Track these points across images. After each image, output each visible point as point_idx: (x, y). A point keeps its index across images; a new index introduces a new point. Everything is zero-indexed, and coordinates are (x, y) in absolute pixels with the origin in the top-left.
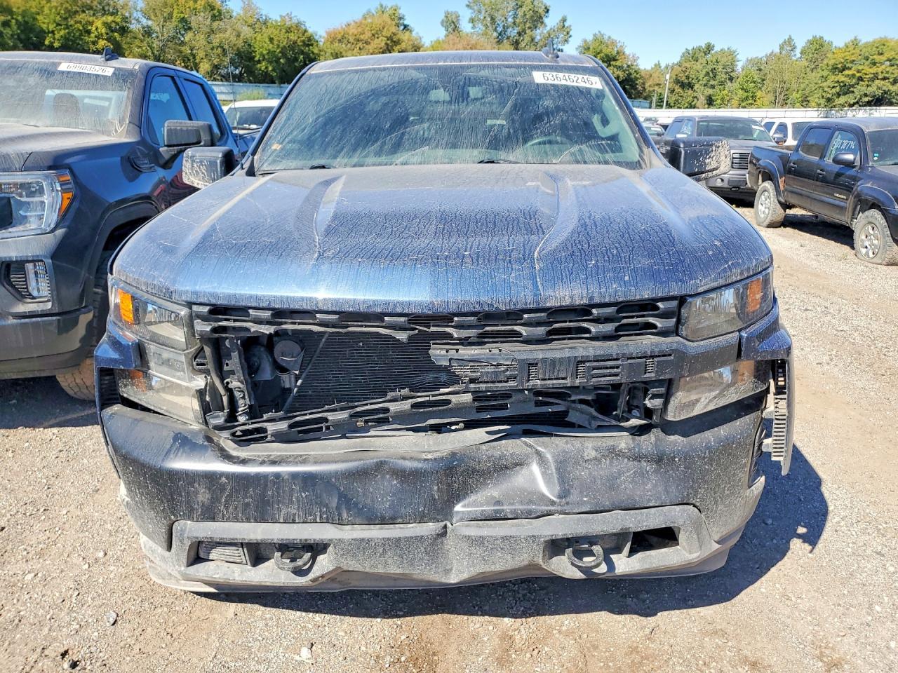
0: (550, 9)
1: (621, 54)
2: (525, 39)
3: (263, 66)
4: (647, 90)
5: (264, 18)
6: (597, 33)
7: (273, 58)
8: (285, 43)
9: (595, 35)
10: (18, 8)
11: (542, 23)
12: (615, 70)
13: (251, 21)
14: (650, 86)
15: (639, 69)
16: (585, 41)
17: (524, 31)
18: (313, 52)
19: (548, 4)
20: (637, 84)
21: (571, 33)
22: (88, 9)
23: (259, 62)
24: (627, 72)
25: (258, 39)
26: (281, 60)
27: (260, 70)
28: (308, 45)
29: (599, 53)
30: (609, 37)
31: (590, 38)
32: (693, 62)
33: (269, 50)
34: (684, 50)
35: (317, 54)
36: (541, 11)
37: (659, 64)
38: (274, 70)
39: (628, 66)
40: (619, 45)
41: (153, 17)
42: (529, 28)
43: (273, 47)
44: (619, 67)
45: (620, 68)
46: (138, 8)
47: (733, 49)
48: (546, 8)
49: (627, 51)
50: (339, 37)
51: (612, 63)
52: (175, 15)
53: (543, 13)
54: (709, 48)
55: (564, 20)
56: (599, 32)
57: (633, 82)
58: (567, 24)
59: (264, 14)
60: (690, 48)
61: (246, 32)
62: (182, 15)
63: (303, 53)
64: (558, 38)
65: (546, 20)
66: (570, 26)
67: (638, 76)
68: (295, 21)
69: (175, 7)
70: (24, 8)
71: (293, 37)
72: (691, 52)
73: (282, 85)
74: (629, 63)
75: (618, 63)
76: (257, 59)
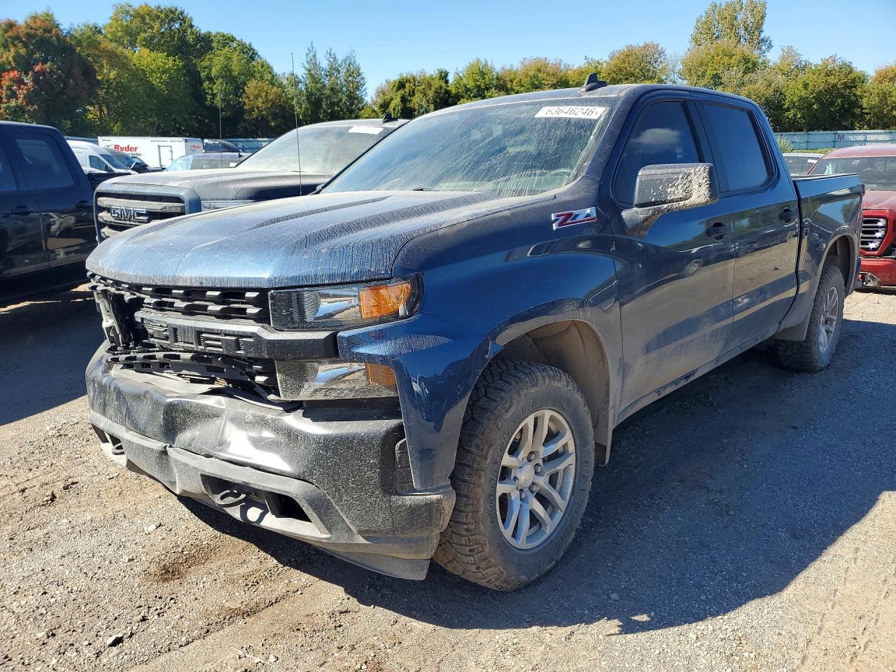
3: (790, 114)
5: (803, 64)
7: (805, 104)
8: (821, 88)
10: (574, 81)
13: (786, 69)
18: (855, 95)
22: (631, 77)
23: (788, 109)
25: (791, 86)
26: (815, 106)
27: (788, 118)
28: (850, 88)
33: (801, 97)
35: (860, 96)
38: (803, 117)
41: (688, 77)
43: (806, 93)
46: (677, 71)
50: (891, 75)
52: (708, 73)
59: (804, 60)
61: (780, 80)
62: (715, 72)
63: (842, 96)
68: (839, 62)
69: (710, 65)
70: (578, 81)
71: (832, 80)
73: (810, 132)
76: (786, 107)
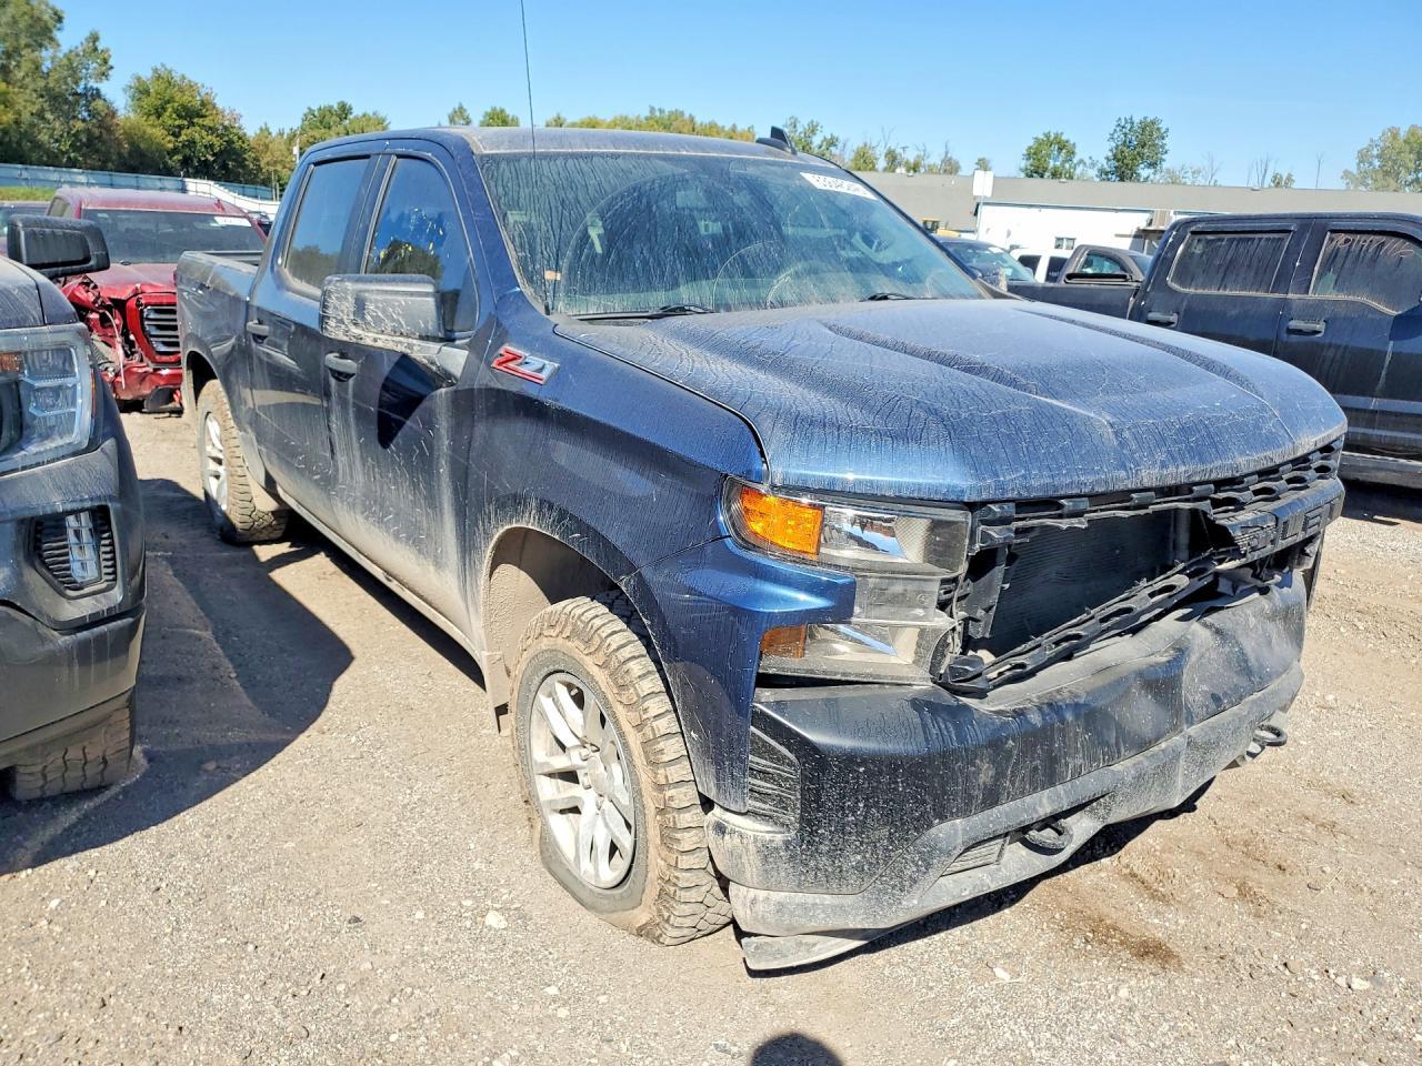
0: (64, 15)
1: (209, 107)
2: (23, 64)
4: (264, 170)
6: (159, 67)
9: (155, 70)
11: (52, 39)
12: (204, 133)
14: (268, 164)
15: (245, 135)
16: (139, 79)
17: (17, 50)
19: (59, 7)
20: (245, 159)
21: (111, 63)
24: (226, 139)
29: (168, 102)
30: (183, 77)
31: (147, 74)
32: (323, 130)
34: (306, 111)
36: (46, 17)
37: (267, 129)
39: (226, 128)
40: (203, 91)
42: (27, 46)
44: (210, 128)
45: (211, 130)
47: (382, 114)
48: (56, 14)
49: (220, 103)
51: (195, 120)
53: (51, 23)
54: (344, 111)
55: (95, 38)
56: (163, 65)
57: (239, 155)
58: (101, 46)
60: (315, 108)
64: (87, 69)
65: (58, 35)
66: (108, 50)
67: (245, 146)
72: (316, 113)
74: (226, 123)
75: (207, 122)
